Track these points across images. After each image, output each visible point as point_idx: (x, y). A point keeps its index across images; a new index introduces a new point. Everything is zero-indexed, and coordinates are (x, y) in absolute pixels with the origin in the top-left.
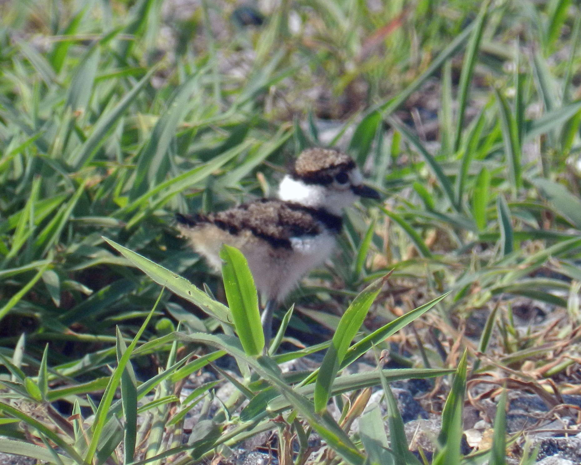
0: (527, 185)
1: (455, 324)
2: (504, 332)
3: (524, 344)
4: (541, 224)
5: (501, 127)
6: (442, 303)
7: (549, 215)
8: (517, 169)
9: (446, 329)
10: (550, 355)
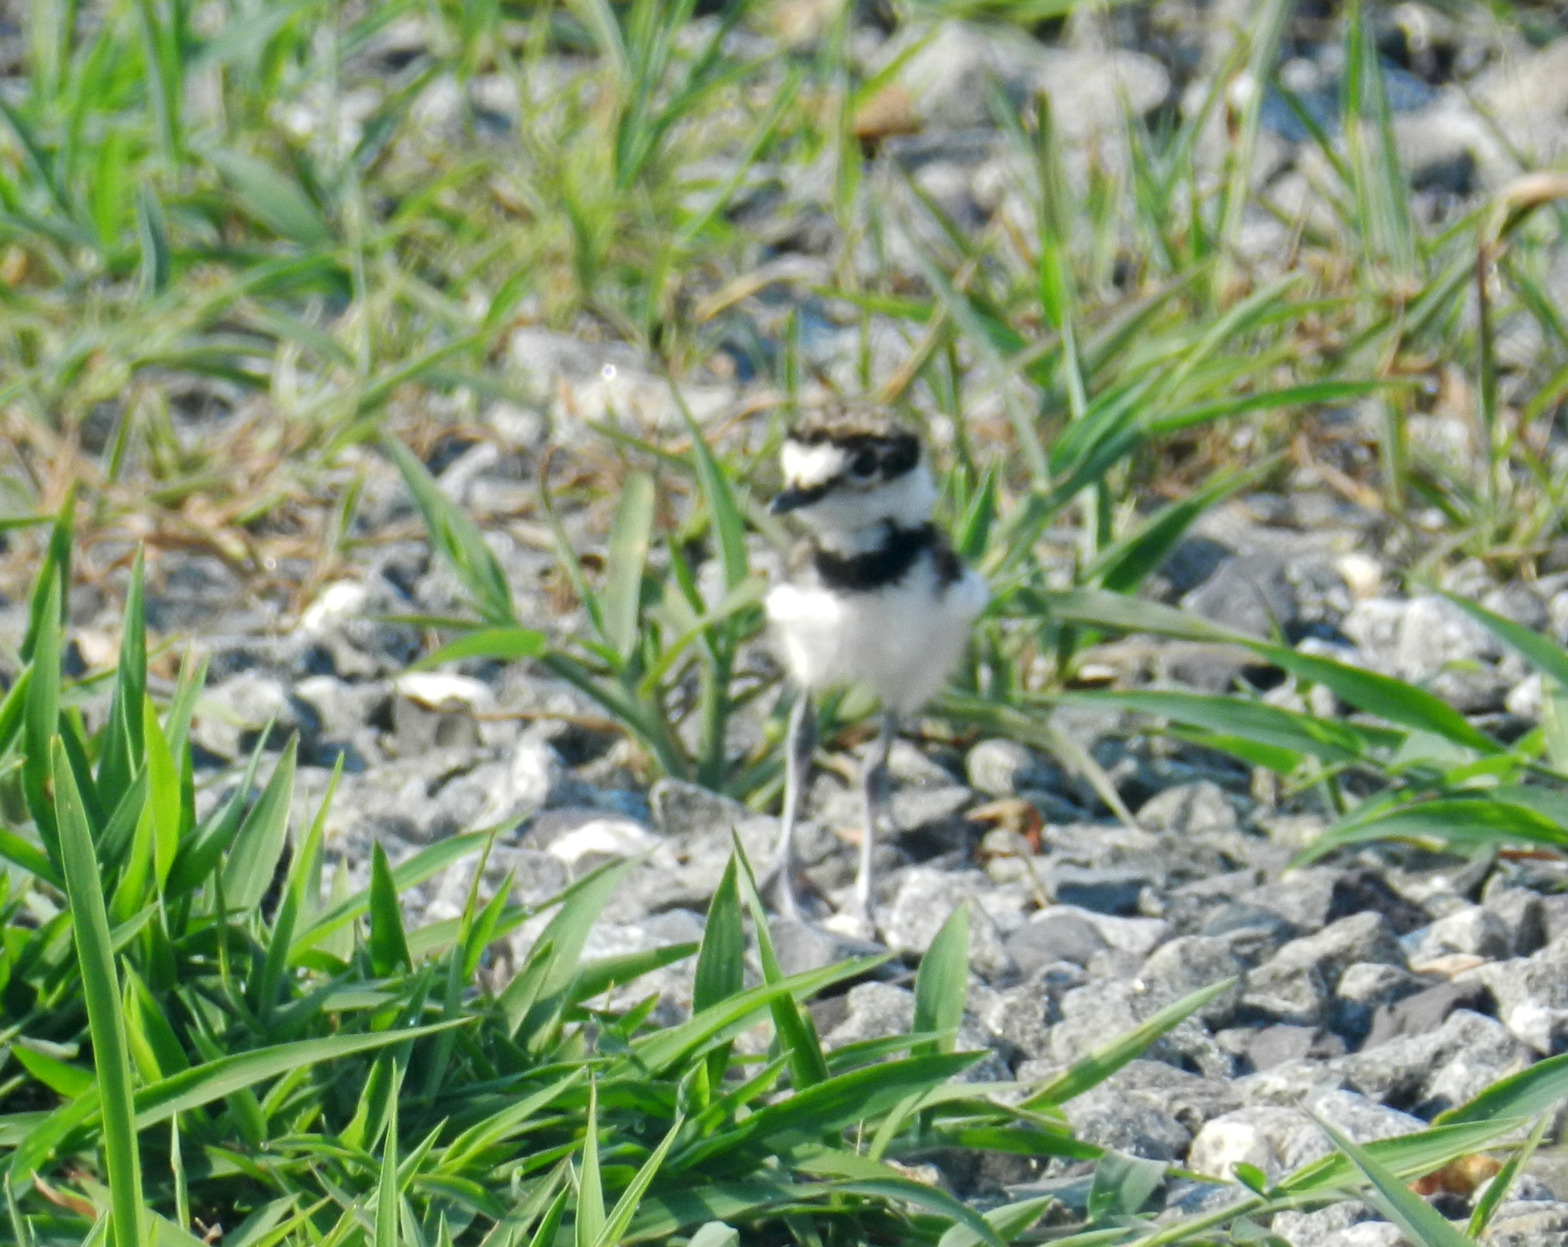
0: (195, 161)
1: (58, 426)
2: (152, 441)
3: (190, 464)
4: (222, 233)
5: (144, 55)
6: (35, 386)
7: (240, 218)
8: (174, 129)
9: (42, 438)
10: (240, 482)
